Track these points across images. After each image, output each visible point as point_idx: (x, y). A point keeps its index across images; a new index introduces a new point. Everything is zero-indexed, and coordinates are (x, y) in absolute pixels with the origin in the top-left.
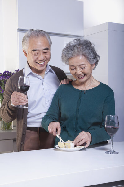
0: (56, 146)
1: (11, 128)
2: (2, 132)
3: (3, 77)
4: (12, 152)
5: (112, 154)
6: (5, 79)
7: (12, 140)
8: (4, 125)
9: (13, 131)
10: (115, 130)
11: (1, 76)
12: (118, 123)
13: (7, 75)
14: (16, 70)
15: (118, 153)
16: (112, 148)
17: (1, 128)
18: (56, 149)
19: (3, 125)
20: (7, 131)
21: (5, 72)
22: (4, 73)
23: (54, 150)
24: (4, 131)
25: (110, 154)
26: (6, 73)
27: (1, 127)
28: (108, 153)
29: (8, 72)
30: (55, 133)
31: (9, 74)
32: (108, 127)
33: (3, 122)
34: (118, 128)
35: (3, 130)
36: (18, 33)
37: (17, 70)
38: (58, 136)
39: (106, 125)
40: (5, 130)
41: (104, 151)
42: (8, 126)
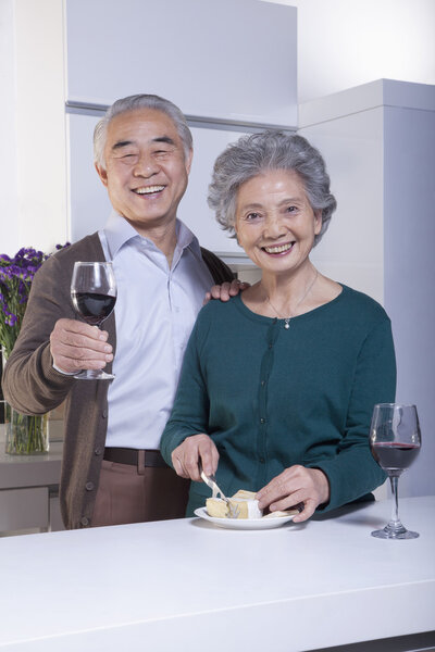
0: (199, 512)
1: (42, 448)
2: (11, 460)
3: (14, 270)
4: (47, 531)
5: (397, 538)
6: (22, 276)
7: (47, 489)
8: (17, 436)
9: (48, 458)
10: (407, 455)
11: (7, 265)
12: (419, 431)
13: (27, 261)
14: (59, 247)
15: (416, 535)
16: (395, 519)
17: (7, 447)
18: (200, 522)
19: (12, 438)
20: (26, 459)
21: (22, 252)
22: (17, 256)
23: (193, 523)
24: (19, 459)
25: (388, 541)
26: (26, 256)
27: (8, 443)
28: (383, 537)
29: (31, 252)
30: (197, 470)
31: (35, 258)
32: (382, 444)
33: (12, 427)
34: (418, 449)
35: (15, 454)
36: (68, 115)
37: (63, 244)
38: (207, 481)
39: (374, 439)
40: (22, 454)
41: (368, 530)
42: (32, 441)
